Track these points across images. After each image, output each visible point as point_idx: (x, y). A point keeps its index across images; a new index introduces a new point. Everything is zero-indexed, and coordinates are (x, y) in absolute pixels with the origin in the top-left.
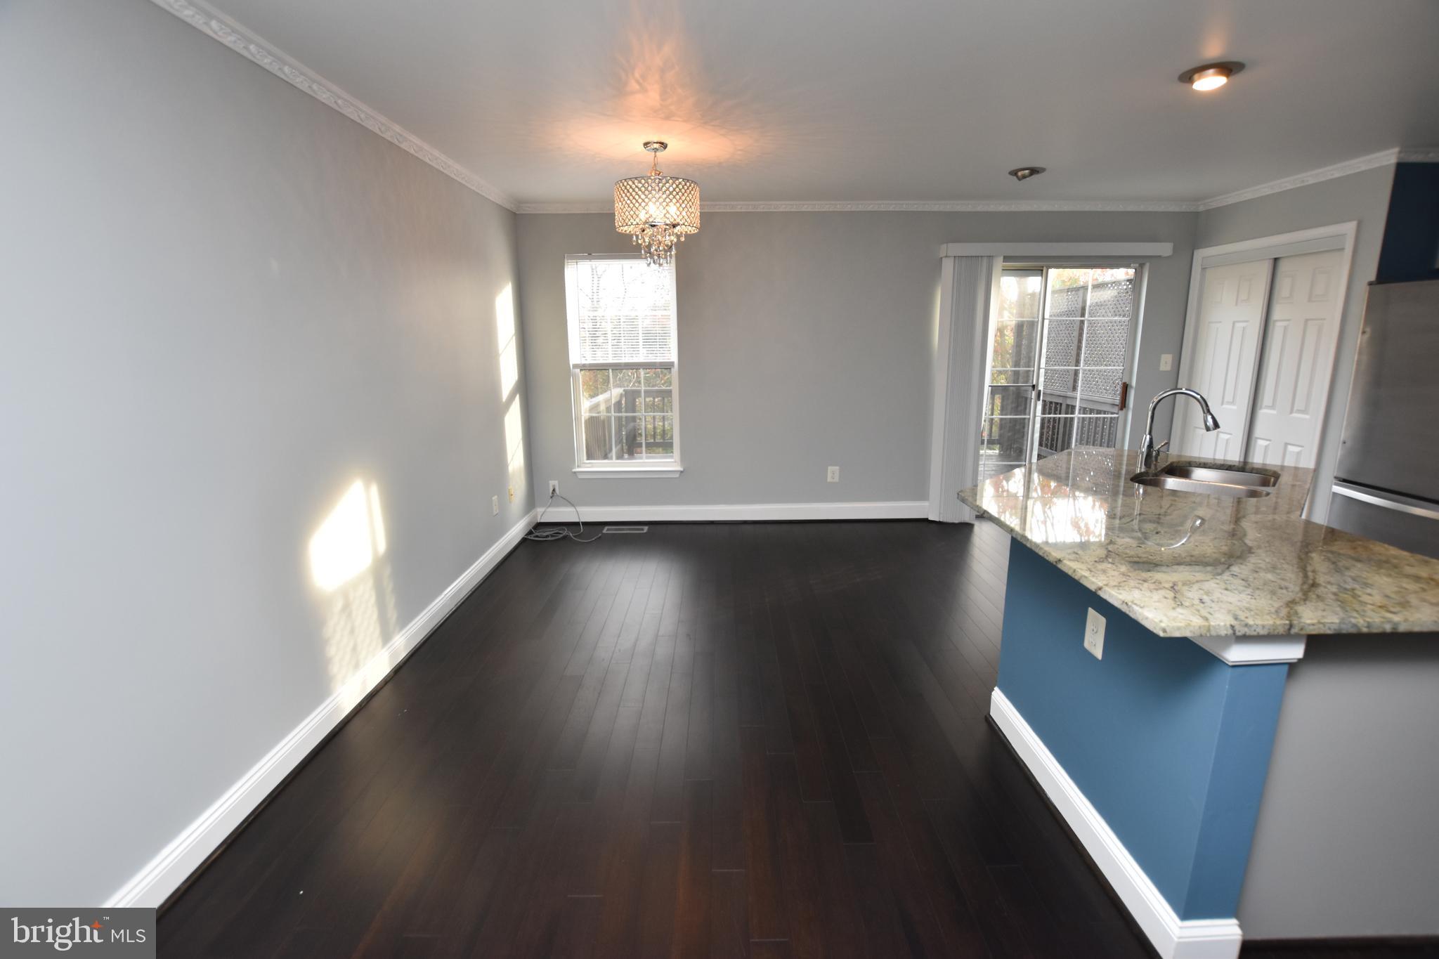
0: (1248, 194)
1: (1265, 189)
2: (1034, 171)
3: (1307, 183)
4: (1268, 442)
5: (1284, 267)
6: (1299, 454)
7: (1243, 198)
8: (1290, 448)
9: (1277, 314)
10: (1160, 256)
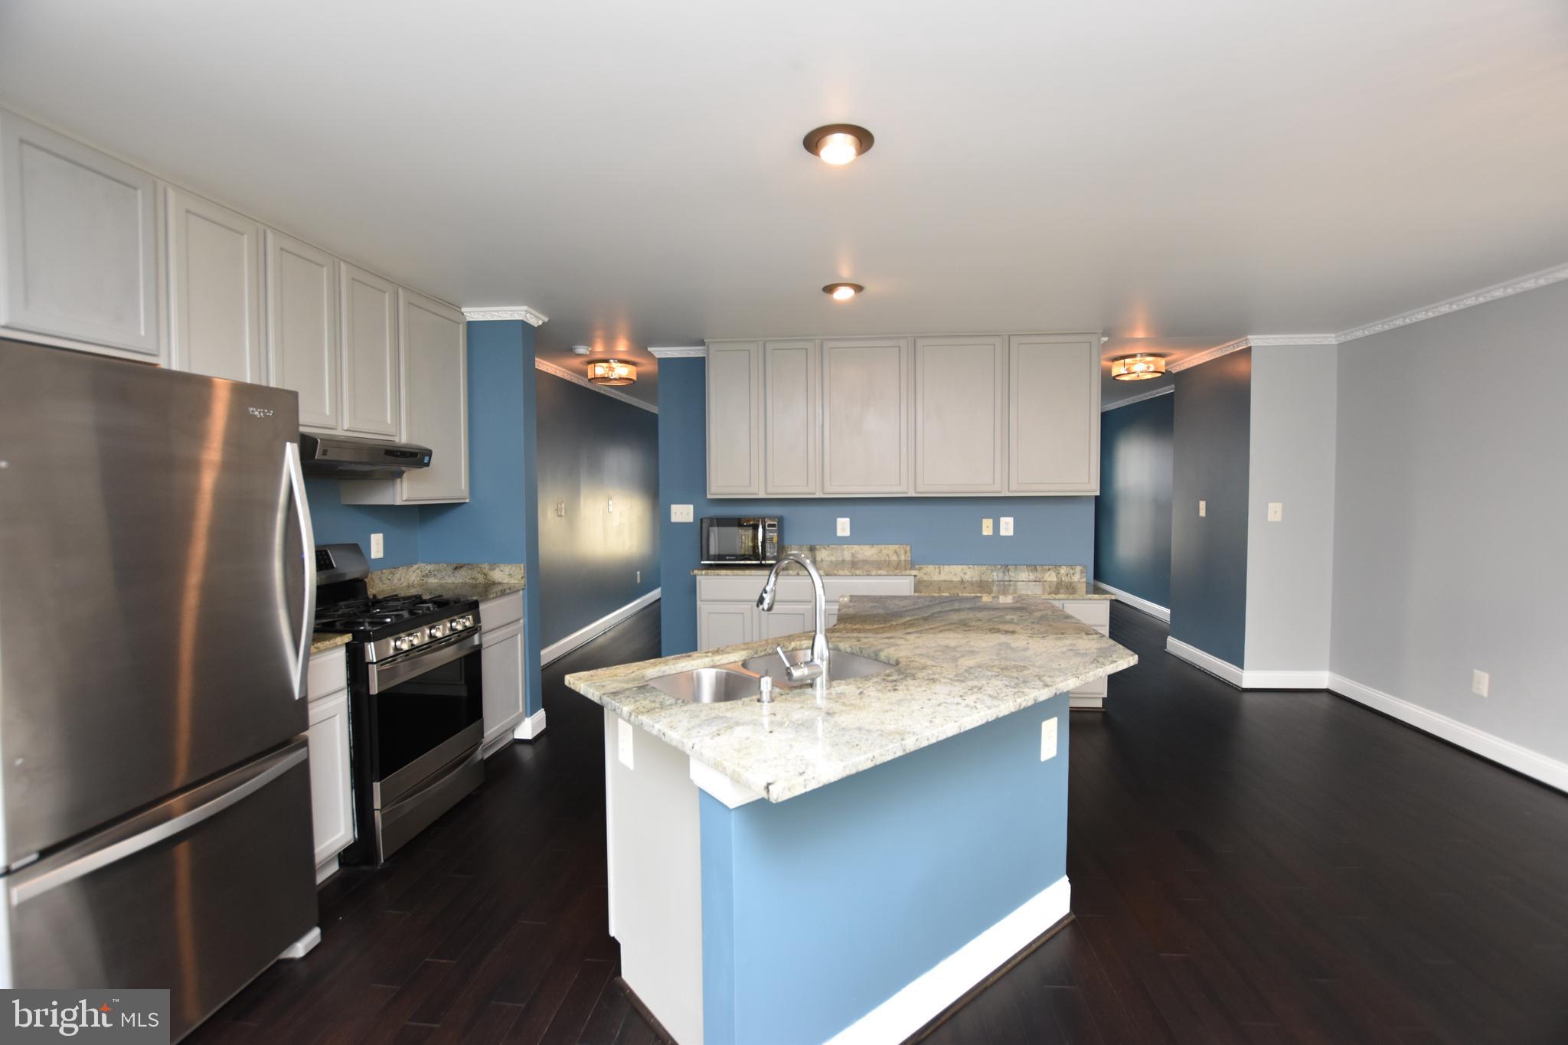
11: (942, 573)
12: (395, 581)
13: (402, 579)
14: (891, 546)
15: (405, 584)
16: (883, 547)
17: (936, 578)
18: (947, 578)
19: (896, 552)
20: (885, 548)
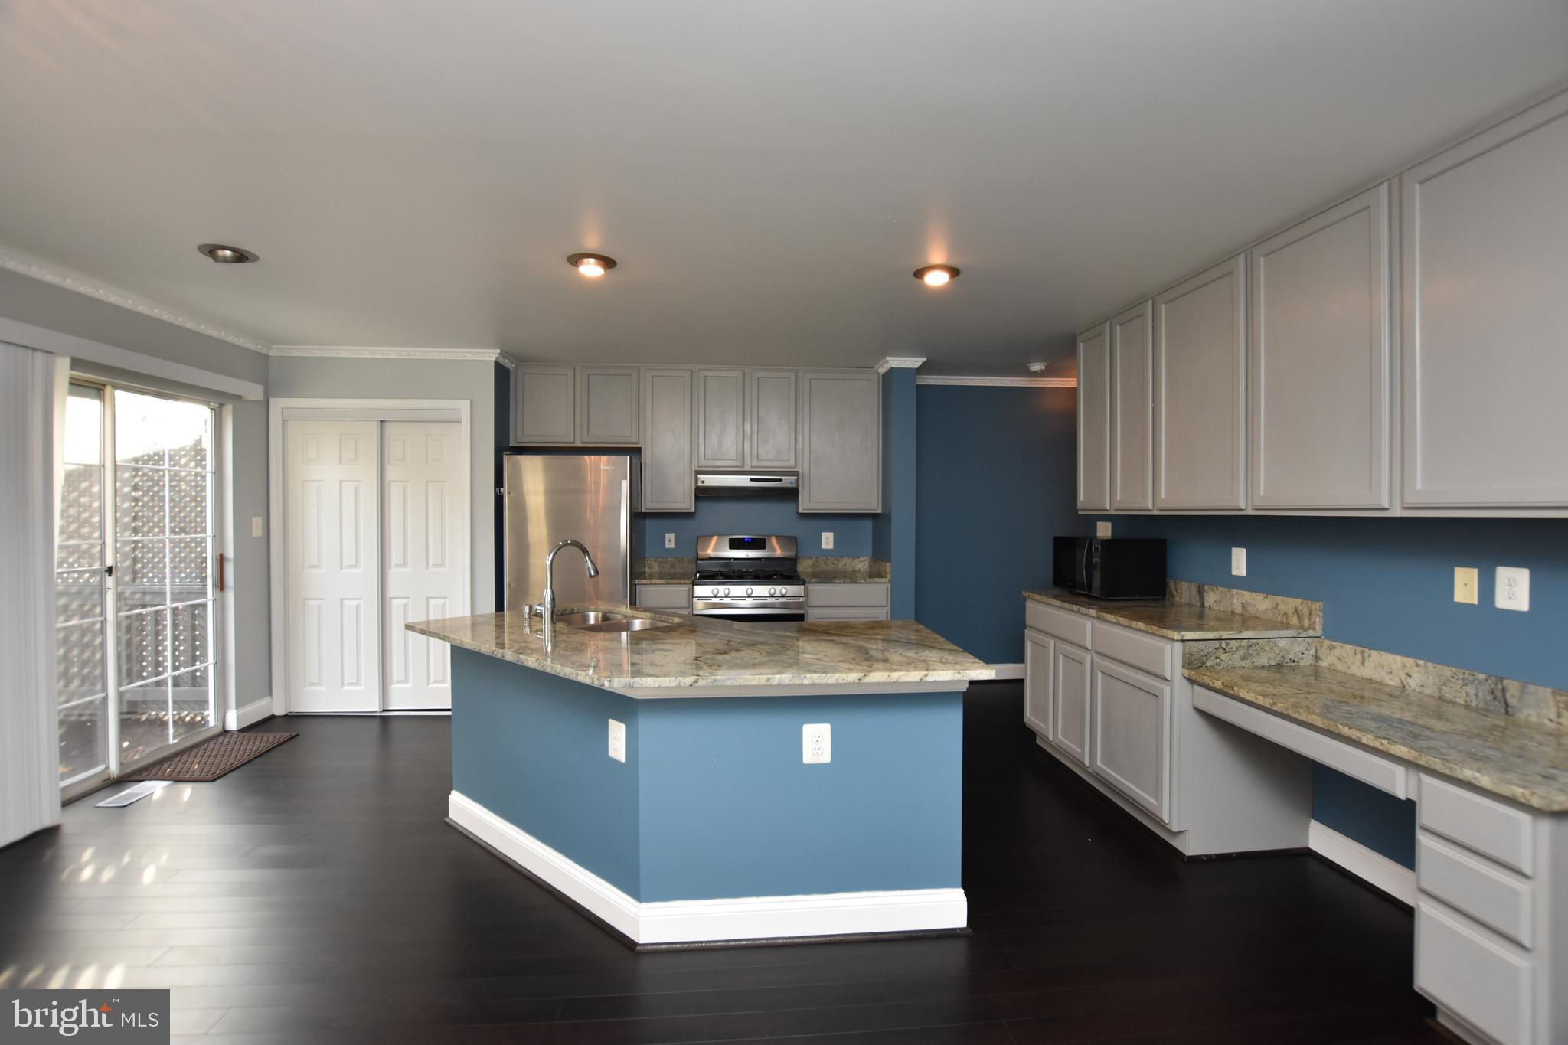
0: (343, 352)
1: (366, 352)
2: (241, 257)
3: (411, 357)
4: (407, 600)
5: (390, 429)
6: (443, 605)
7: (335, 355)
8: (432, 601)
9: (391, 474)
10: (240, 397)
11: (1366, 663)
12: (840, 566)
13: (847, 566)
14: (1290, 600)
15: (851, 569)
16: (1279, 599)
17: (1356, 670)
18: (1376, 676)
19: (1297, 611)
20: (1282, 601)
